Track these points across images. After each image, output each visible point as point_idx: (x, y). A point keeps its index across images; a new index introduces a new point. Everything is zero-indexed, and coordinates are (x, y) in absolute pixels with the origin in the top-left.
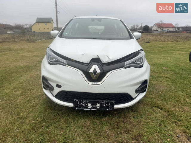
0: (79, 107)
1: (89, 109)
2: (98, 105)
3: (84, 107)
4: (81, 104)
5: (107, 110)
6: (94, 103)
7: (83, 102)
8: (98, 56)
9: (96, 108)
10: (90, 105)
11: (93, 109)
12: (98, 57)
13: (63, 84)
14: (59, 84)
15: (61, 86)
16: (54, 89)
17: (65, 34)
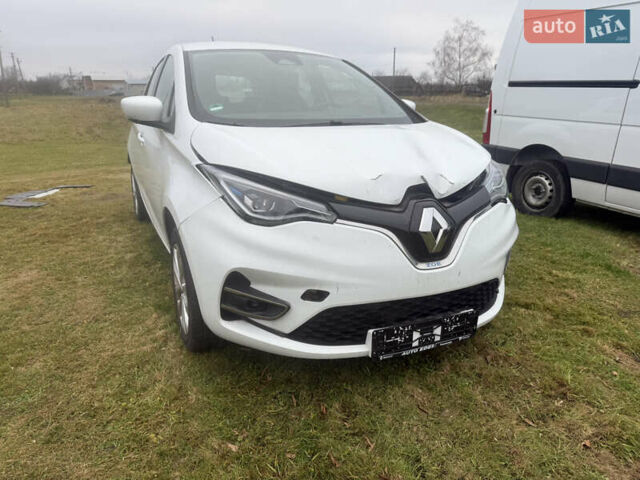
0: (387, 352)
1: (415, 351)
2: (438, 331)
3: (402, 347)
4: (393, 339)
5: (460, 338)
6: (426, 328)
7: (398, 329)
8: (422, 177)
9: (433, 342)
10: (416, 335)
11: (426, 348)
12: (422, 182)
13: (337, 286)
14: (316, 288)
15: (328, 294)
16: (289, 308)
17: (212, 109)
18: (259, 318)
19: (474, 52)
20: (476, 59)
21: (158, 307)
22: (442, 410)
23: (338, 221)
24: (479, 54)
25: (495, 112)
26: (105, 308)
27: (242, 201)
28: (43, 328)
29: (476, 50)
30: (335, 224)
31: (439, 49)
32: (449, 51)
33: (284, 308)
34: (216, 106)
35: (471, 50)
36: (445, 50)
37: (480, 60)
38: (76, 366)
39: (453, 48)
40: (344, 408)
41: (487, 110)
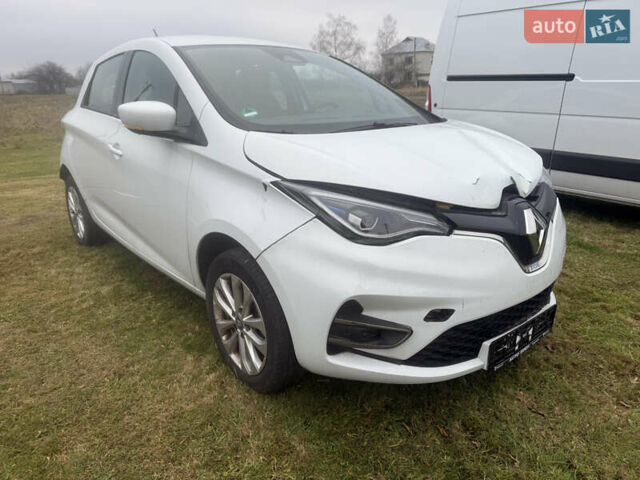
0: (499, 360)
1: (517, 355)
3: (508, 354)
4: (503, 347)
7: (507, 336)
9: (528, 343)
10: (518, 339)
11: (524, 350)
12: (512, 183)
13: (463, 301)
14: (441, 308)
15: (452, 311)
16: (412, 332)
17: (246, 115)
18: (371, 348)
19: (349, 46)
20: (351, 52)
21: (189, 348)
22: (551, 408)
23: (456, 232)
24: (353, 48)
25: (435, 105)
26: (122, 359)
27: (346, 219)
28: (54, 396)
29: (351, 44)
30: (452, 236)
31: (315, 43)
32: (325, 44)
33: (405, 333)
34: (250, 111)
35: (345, 44)
36: (321, 43)
37: (355, 54)
38: (133, 439)
39: (329, 43)
40: (465, 427)
41: (427, 104)
